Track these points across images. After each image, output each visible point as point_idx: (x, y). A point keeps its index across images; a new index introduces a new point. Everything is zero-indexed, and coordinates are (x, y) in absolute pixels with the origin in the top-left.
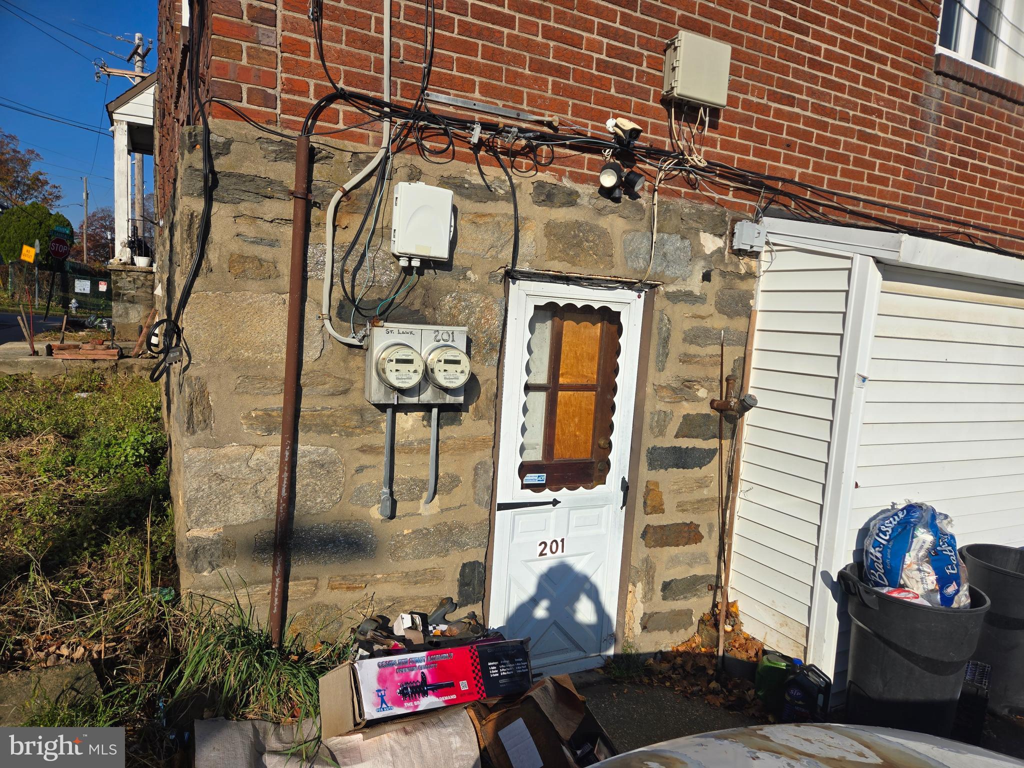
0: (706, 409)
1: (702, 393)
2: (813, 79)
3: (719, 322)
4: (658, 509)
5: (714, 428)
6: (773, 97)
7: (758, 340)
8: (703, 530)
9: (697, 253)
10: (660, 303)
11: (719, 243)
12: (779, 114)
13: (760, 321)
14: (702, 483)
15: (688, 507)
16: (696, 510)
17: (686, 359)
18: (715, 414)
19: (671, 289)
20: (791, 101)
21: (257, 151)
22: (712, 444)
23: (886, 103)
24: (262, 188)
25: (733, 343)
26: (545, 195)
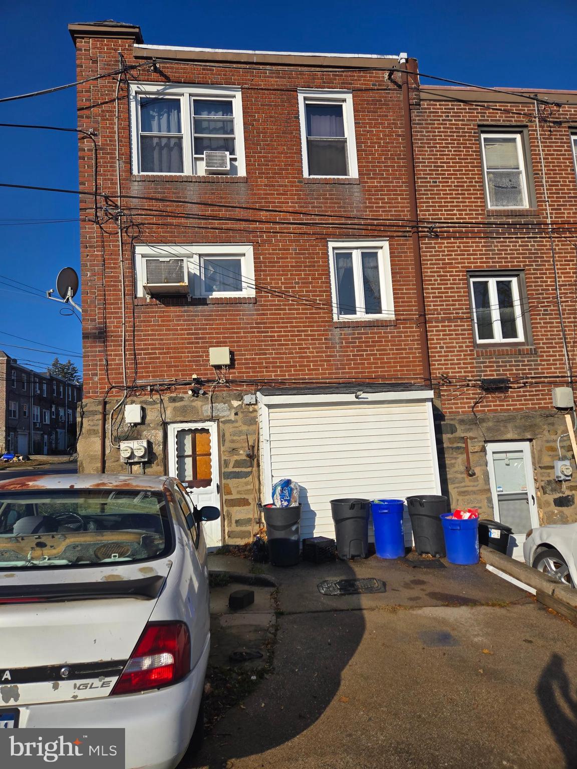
0: (244, 457)
1: (241, 452)
2: (273, 345)
3: (245, 428)
4: (230, 493)
5: (249, 464)
6: (256, 354)
7: (262, 431)
8: (250, 501)
9: (231, 407)
10: (222, 424)
11: (240, 403)
12: (261, 359)
14: (247, 484)
15: (242, 492)
16: (245, 494)
17: (233, 441)
18: (248, 459)
19: (223, 420)
20: (265, 354)
21: (93, 405)
22: (249, 469)
23: (311, 344)
24: (94, 413)
25: (251, 434)
26: (173, 400)
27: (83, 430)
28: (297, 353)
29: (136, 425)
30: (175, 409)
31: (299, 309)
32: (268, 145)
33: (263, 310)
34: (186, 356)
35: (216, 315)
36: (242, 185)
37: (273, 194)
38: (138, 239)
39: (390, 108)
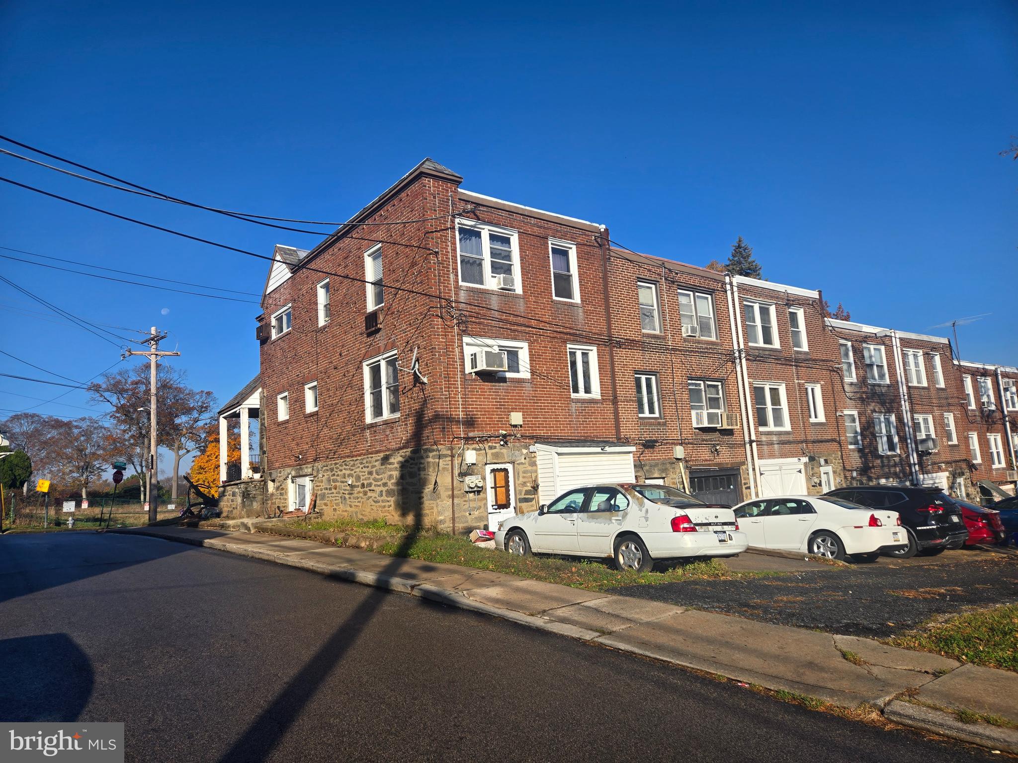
0: (530, 488)
1: (528, 485)
2: (542, 412)
3: (530, 468)
4: (523, 512)
5: (533, 492)
6: (533, 418)
7: (539, 471)
9: (522, 454)
10: (516, 465)
11: (527, 451)
12: (535, 421)
13: (539, 467)
14: (532, 506)
17: (524, 477)
18: (532, 489)
19: (518, 462)
20: (537, 418)
21: (444, 449)
22: (533, 496)
23: (561, 412)
24: (446, 456)
25: (533, 473)
26: (491, 448)
27: (440, 468)
28: (554, 418)
29: (473, 464)
30: (492, 454)
31: (554, 388)
32: (534, 274)
33: (535, 388)
34: (496, 418)
35: (511, 390)
36: (521, 300)
37: (538, 308)
38: (465, 332)
39: (595, 259)
